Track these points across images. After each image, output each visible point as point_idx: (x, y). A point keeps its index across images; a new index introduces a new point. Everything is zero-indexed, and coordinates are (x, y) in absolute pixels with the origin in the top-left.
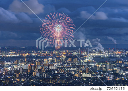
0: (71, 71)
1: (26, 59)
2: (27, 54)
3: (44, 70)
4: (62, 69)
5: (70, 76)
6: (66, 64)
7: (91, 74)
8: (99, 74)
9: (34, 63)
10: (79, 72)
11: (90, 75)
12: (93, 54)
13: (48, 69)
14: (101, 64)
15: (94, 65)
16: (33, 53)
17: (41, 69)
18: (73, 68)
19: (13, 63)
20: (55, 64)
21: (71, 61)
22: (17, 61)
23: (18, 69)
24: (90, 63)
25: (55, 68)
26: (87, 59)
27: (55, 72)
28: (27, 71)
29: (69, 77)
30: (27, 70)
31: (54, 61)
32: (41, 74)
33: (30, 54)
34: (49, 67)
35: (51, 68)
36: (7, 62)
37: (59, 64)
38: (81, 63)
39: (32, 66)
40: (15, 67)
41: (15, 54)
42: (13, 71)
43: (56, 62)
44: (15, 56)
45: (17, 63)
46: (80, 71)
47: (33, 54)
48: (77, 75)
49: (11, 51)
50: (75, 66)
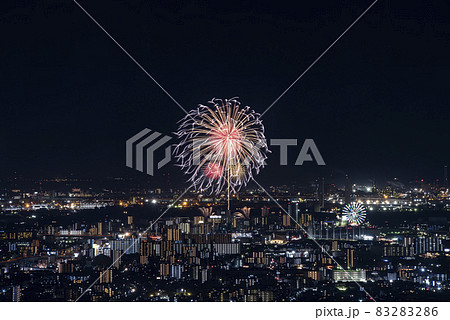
0: (292, 261)
1: (130, 220)
2: (134, 202)
3: (198, 255)
4: (261, 254)
5: (288, 278)
6: (271, 234)
7: (363, 272)
8: (391, 271)
9: (159, 231)
10: (320, 264)
11: (359, 273)
12: (364, 201)
13: (211, 254)
14: (397, 235)
15: (371, 238)
16: (156, 196)
17: (185, 252)
18: (299, 248)
19: (87, 231)
20: (234, 235)
21: (289, 224)
22: (100, 225)
23: (107, 253)
24: (357, 230)
25: (234, 249)
26: (344, 218)
27: (234, 264)
28: (138, 261)
29: (286, 281)
30: (137, 256)
31: (230, 224)
32: (188, 271)
33: (143, 201)
34: (212, 247)
35: (221, 249)
36: (64, 229)
37: (249, 235)
38: (324, 232)
39: (154, 242)
40: (96, 247)
41: (90, 200)
42: (90, 259)
43: (235, 230)
44: (92, 206)
45: (100, 233)
46: (324, 261)
47: (154, 201)
48: (313, 275)
49: (75, 190)
50: (305, 243)
